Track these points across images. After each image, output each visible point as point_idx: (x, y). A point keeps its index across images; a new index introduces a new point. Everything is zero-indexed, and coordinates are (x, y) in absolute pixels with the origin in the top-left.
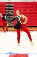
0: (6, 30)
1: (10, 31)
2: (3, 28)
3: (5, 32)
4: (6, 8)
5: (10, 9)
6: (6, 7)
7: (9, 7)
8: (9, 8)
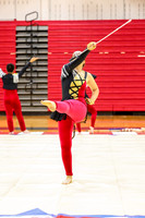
0: (19, 126)
1: (32, 129)
2: (5, 117)
3: (16, 134)
4: (17, 44)
5: (34, 46)
6: (17, 38)
7: (32, 37)
8: (31, 43)
